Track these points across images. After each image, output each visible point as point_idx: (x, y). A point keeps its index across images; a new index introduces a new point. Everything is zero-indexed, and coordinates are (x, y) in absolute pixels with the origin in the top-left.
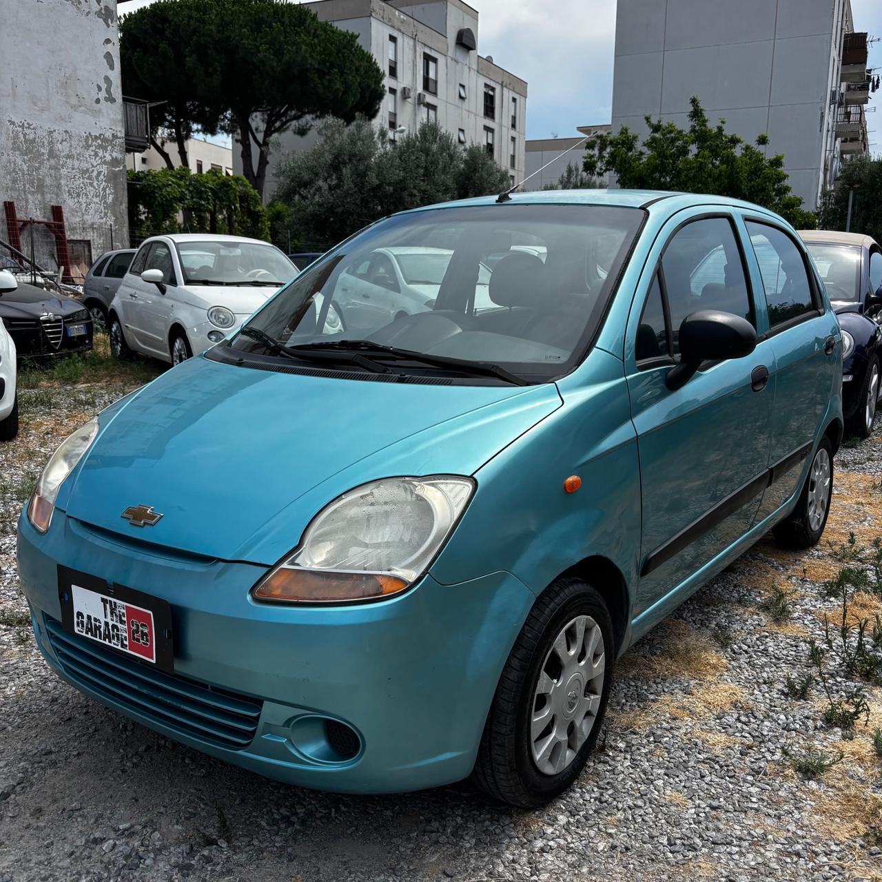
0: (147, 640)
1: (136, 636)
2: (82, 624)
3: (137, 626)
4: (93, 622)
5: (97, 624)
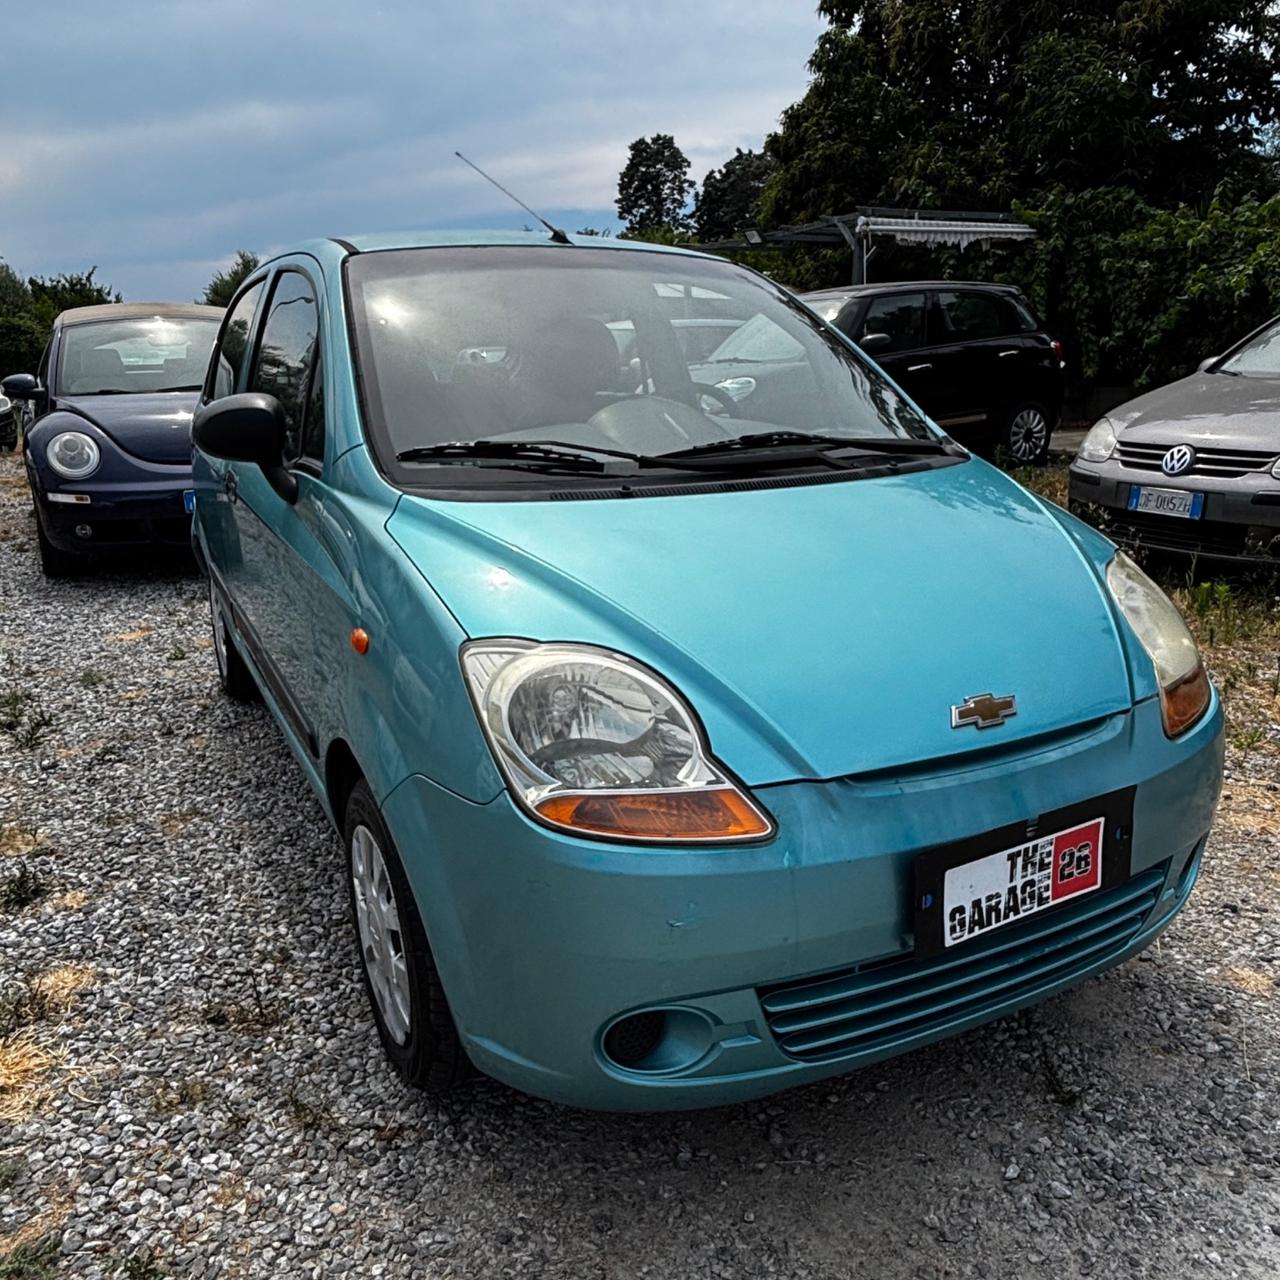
0: (1087, 864)
1: (1066, 873)
2: (962, 923)
3: (1072, 855)
4: (984, 905)
5: (993, 902)
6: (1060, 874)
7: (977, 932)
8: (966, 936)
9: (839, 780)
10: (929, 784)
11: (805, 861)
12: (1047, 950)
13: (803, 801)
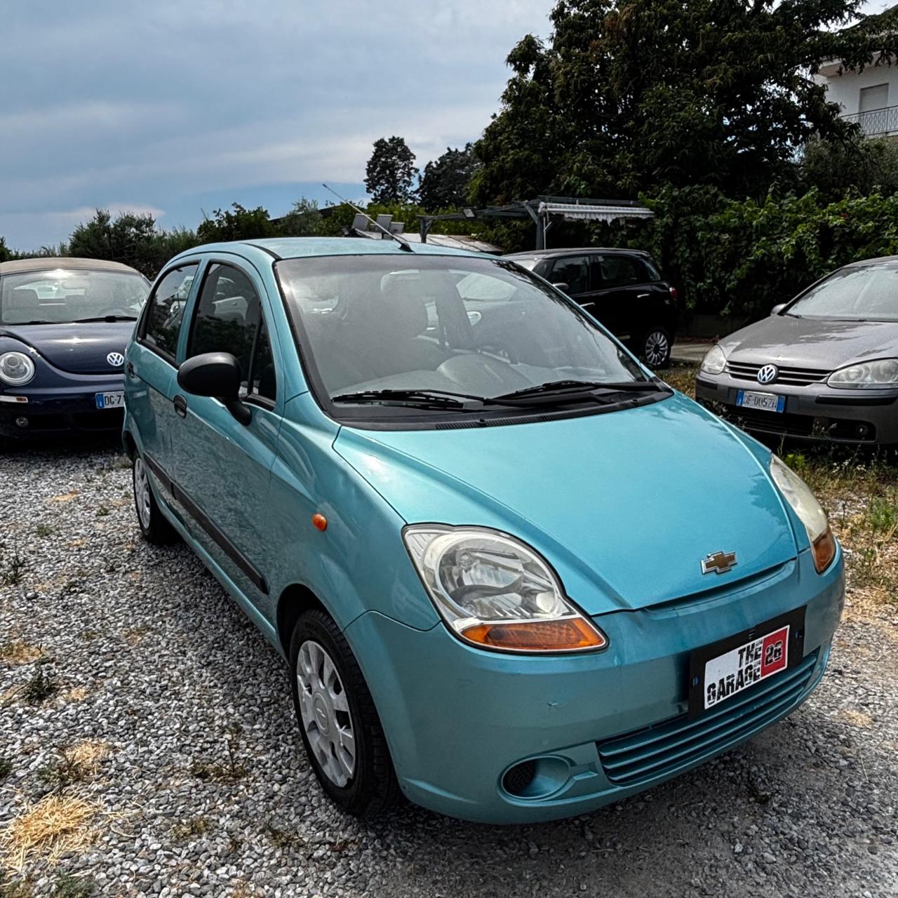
0: (780, 654)
1: (769, 660)
2: (714, 694)
3: (772, 649)
4: (725, 682)
5: (730, 680)
6: (766, 661)
7: (722, 699)
8: (716, 702)
9: (642, 609)
10: (692, 609)
11: (627, 661)
12: (755, 708)
13: (622, 622)
